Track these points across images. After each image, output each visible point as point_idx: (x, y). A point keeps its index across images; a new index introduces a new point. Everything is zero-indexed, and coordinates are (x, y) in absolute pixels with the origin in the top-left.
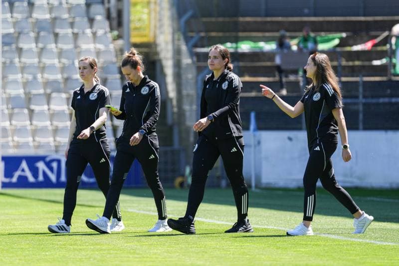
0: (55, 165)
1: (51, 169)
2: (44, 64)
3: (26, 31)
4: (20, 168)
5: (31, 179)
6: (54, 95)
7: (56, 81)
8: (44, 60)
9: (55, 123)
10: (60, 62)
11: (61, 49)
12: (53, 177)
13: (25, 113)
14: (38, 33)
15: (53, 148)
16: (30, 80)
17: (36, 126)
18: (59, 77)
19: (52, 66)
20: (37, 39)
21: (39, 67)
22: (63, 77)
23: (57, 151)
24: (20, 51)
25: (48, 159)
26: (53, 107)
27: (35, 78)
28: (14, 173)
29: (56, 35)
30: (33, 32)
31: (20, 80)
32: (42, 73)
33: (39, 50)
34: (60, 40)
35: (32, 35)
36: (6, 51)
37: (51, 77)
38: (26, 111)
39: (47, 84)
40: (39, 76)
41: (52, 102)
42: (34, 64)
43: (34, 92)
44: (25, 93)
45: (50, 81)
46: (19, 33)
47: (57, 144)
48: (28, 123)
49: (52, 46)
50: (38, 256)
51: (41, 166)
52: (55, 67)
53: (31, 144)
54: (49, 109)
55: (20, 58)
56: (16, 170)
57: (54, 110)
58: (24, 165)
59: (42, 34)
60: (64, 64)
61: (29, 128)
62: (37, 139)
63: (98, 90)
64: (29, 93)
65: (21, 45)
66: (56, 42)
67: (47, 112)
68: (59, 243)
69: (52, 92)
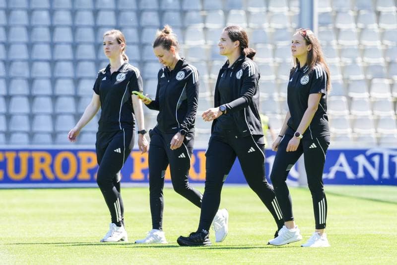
0: (376, 159)
1: (373, 164)
2: (365, 46)
3: (344, 9)
4: (338, 163)
5: (350, 175)
6: (375, 81)
7: (378, 66)
8: (365, 42)
9: (377, 112)
10: (382, 44)
11: (384, 29)
12: (375, 174)
13: (342, 101)
14: (358, 12)
15: (375, 141)
16: (349, 65)
17: (355, 116)
18: (381, 61)
19: (374, 49)
20: (357, 19)
21: (359, 50)
22: (385, 61)
23: (379, 144)
24: (338, 31)
25: (368, 153)
26: (373, 94)
27: (354, 62)
28: (331, 168)
29: (378, 14)
30: (353, 10)
31: (338, 65)
32: (362, 56)
33: (359, 31)
34: (382, 19)
35: (352, 14)
36: (323, 32)
37: (373, 61)
38: (344, 99)
39: (367, 68)
40: (359, 60)
41: (374, 88)
42: (353, 46)
43: (353, 77)
44: (344, 79)
45: (371, 65)
46: (337, 12)
47: (379, 136)
48: (346, 112)
49: (374, 26)
50: (360, 261)
51: (361, 160)
52: (378, 49)
53: (350, 136)
54: (370, 97)
55: (337, 39)
56: (333, 164)
57: (376, 98)
58: (342, 159)
59: (363, 12)
60: (387, 46)
61: (348, 118)
62: (357, 130)
63: (127, 69)
64: (348, 79)
65: (339, 25)
66: (378, 22)
67: (367, 100)
68: (383, 247)
69: (373, 78)
